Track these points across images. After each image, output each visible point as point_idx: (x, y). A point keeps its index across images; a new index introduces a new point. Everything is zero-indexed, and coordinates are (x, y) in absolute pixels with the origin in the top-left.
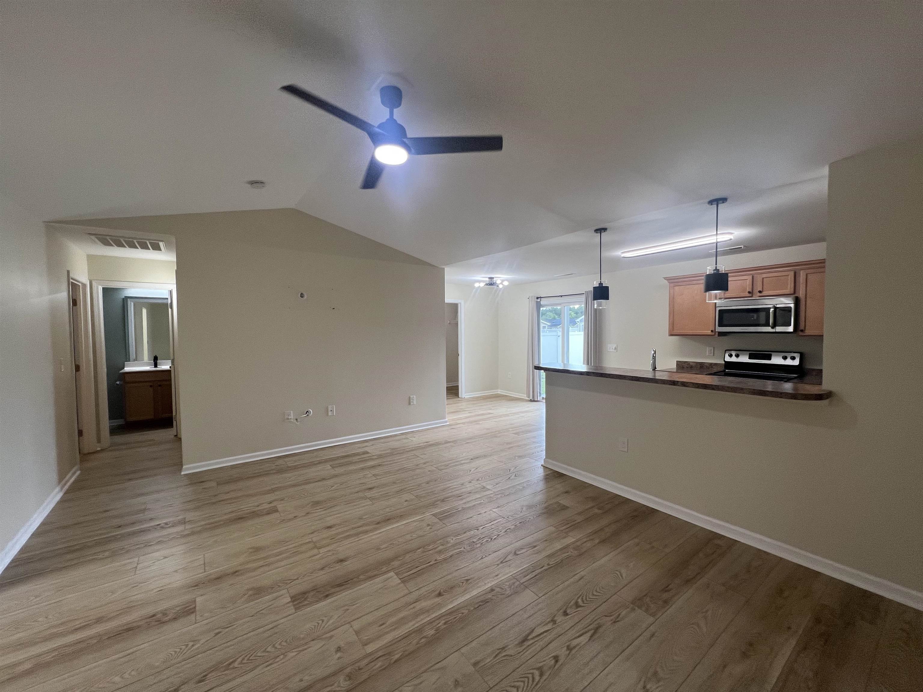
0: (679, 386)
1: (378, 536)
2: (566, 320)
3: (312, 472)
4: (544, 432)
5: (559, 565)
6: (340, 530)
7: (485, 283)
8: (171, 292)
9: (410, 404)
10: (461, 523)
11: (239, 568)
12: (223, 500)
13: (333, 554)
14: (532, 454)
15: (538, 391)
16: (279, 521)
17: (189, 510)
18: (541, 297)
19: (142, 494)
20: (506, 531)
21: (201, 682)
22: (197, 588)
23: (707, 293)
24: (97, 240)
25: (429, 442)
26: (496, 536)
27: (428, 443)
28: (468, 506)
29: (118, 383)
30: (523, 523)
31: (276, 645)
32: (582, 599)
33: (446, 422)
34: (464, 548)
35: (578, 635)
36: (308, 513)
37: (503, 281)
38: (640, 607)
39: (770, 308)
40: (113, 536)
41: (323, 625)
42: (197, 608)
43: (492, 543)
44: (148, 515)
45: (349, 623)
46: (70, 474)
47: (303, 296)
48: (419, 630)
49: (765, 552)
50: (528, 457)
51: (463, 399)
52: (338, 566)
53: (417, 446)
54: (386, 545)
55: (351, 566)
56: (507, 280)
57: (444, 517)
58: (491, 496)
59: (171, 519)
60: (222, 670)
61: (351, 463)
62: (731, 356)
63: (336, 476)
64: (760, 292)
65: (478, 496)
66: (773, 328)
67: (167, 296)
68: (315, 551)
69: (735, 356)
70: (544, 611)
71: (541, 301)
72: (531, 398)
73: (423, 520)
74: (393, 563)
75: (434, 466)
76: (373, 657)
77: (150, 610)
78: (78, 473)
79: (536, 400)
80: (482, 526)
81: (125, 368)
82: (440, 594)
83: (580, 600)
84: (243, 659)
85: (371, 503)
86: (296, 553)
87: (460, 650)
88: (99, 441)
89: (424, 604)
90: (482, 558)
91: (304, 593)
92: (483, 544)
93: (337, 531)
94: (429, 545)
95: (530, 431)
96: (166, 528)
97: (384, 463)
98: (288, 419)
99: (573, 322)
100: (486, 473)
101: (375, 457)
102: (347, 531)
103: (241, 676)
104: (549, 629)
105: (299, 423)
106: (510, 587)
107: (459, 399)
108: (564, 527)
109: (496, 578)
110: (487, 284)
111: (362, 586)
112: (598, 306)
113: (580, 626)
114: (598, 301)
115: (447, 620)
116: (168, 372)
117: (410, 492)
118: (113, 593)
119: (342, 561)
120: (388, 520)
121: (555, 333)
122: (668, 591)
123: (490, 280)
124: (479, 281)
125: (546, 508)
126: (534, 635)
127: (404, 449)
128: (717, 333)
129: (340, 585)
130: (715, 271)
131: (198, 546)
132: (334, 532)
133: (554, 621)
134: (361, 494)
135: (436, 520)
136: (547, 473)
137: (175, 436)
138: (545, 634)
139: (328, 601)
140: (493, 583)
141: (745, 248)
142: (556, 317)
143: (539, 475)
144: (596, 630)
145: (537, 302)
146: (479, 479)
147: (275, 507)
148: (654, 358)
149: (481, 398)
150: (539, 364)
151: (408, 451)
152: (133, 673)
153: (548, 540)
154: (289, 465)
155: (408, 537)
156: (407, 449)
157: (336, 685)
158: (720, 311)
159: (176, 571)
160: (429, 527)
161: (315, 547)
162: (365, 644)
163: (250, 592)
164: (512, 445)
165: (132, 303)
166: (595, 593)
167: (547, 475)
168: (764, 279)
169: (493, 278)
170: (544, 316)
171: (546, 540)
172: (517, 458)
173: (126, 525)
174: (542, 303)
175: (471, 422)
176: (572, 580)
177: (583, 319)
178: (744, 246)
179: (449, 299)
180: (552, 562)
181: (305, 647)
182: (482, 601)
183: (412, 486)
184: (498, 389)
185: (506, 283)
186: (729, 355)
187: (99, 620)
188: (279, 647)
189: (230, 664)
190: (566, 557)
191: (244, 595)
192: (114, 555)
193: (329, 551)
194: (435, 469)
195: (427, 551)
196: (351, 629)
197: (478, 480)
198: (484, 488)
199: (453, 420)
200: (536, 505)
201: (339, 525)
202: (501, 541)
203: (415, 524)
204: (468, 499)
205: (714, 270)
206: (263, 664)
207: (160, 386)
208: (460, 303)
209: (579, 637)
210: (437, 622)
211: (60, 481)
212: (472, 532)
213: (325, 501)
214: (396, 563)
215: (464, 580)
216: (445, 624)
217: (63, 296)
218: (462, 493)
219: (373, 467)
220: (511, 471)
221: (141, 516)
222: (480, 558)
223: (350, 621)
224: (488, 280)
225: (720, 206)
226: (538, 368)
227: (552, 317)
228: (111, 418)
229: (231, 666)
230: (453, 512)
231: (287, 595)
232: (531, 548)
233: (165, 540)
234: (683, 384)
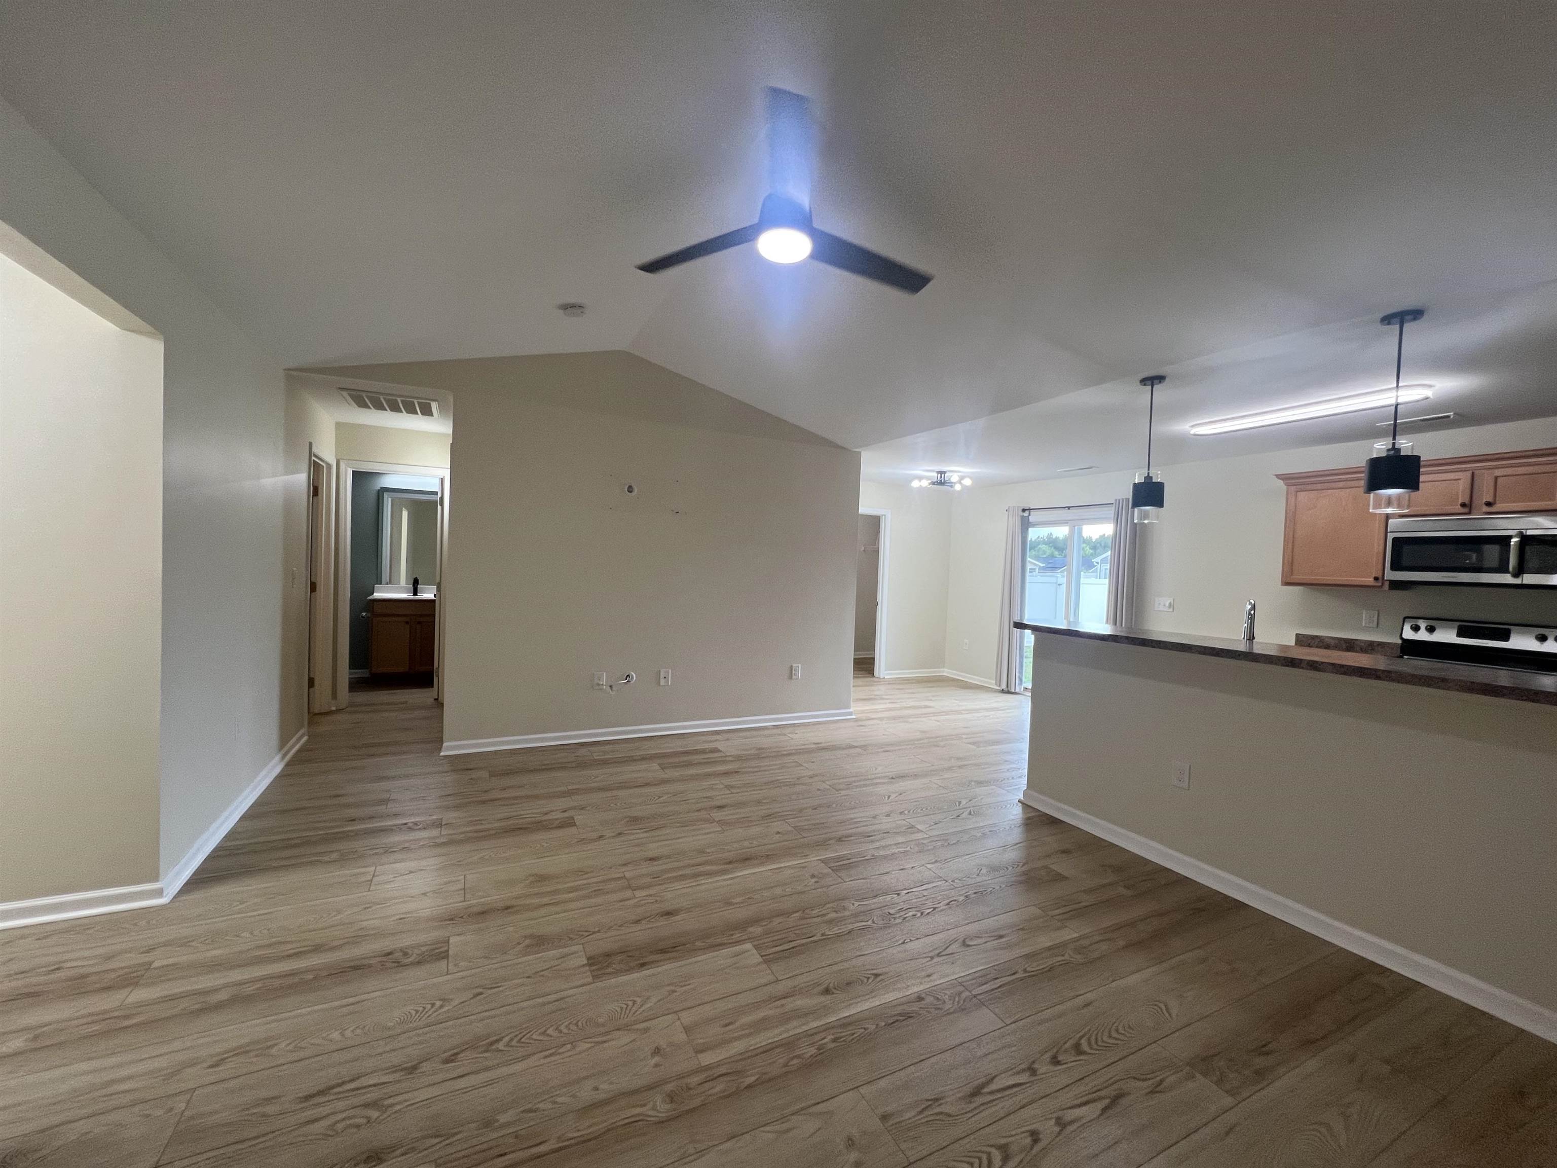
0: (1303, 668)
1: (729, 882)
2: (1075, 560)
3: (630, 772)
4: (1026, 746)
5: (1049, 973)
6: (669, 866)
7: (930, 481)
8: (442, 480)
9: (791, 677)
10: (868, 880)
11: (513, 903)
12: (495, 800)
13: (656, 901)
14: (1002, 781)
15: (1017, 674)
16: (576, 840)
17: (447, 808)
18: (1030, 509)
19: (387, 778)
20: (948, 904)
21: (448, 1063)
22: (453, 924)
23: (1372, 495)
24: (349, 399)
25: (821, 743)
26: (931, 910)
27: (820, 745)
28: (882, 853)
29: (364, 614)
30: (981, 894)
31: (562, 1028)
32: (1089, 1039)
33: (851, 714)
34: (873, 922)
35: (1079, 1101)
36: (620, 834)
37: (962, 478)
38: (1205, 1074)
39: (1510, 537)
40: (344, 832)
41: (634, 1009)
42: (451, 953)
43: (923, 920)
44: (392, 808)
45: (676, 1012)
46: (294, 739)
47: (631, 490)
48: (789, 1044)
49: (1484, 1013)
50: (995, 785)
51: (882, 680)
52: (663, 922)
53: (799, 747)
54: (741, 899)
55: (684, 923)
56: (969, 477)
57: (842, 866)
58: (925, 842)
59: (422, 819)
60: (480, 1050)
61: (690, 764)
62: (1416, 629)
63: (663, 782)
64: (1489, 504)
65: (901, 839)
66: (1516, 575)
67: (437, 489)
68: (629, 893)
69: (1427, 629)
70: (1013, 1049)
71: (1029, 515)
72: (1004, 686)
73: (804, 867)
74: (751, 929)
75: (827, 782)
76: (709, 1073)
77: (387, 944)
78: (305, 738)
79: (1013, 691)
80: (905, 889)
81: (375, 594)
82: (827, 991)
83: (1084, 1042)
84: (512, 1040)
85: (720, 829)
86: (598, 892)
87: (859, 1088)
88: (334, 695)
89: (800, 1002)
90: (903, 943)
91: (608, 955)
92: (907, 919)
93: (664, 867)
94: (812, 909)
95: (997, 742)
96: (414, 830)
97: (743, 770)
98: (598, 685)
99: (1088, 564)
100: (918, 803)
101: (731, 758)
102: (679, 868)
103: (507, 1063)
104: (1021, 1082)
105: (614, 693)
106: (952, 998)
107: (874, 679)
108: (1057, 912)
109: (927, 979)
110: (933, 483)
111: (699, 958)
112: (1140, 518)
113: (1081, 1088)
114: (1141, 510)
115: (838, 1035)
116: (432, 602)
117: (784, 820)
118: (339, 912)
119: (669, 914)
120: (746, 860)
121: (1053, 580)
122: (1268, 1054)
123: (939, 475)
124: (920, 478)
125: (1024, 873)
126: (993, 1087)
127: (779, 752)
128: (1387, 583)
129: (663, 951)
130: (1392, 452)
131: (458, 862)
132: (661, 868)
133: (1033, 1071)
134: (703, 814)
135: (827, 871)
136: (1029, 815)
137: (435, 699)
138: (1015, 1090)
139: (645, 972)
140: (922, 987)
141: (1457, 416)
142: (1056, 553)
143: (1013, 817)
144: (1116, 1099)
145: (1022, 517)
146: (903, 812)
147: (573, 818)
148: (1252, 618)
149: (914, 681)
150: (1021, 619)
151: (784, 755)
152: (358, 1031)
153: (1026, 929)
154: (595, 758)
155: (778, 891)
156: (785, 751)
157: (650, 1106)
158: (1395, 540)
159: (424, 894)
160: (813, 880)
161: (629, 887)
162: (700, 1051)
163: (527, 942)
164: (966, 763)
165: (390, 499)
166: (1114, 1035)
167: (1028, 819)
168: (1500, 480)
169: (945, 473)
170: (1032, 550)
171: (1023, 929)
172: (973, 783)
173: (362, 819)
174: (1031, 519)
175: (894, 718)
176: (1069, 1004)
177: (1109, 558)
178: (1454, 414)
179: (865, 508)
180: (1032, 968)
181: (604, 1039)
182: (900, 1015)
183: (789, 811)
184: (944, 667)
185: (967, 482)
186: (1412, 628)
187: (317, 949)
188: (565, 1031)
189: (492, 1044)
190: (1060, 963)
191: (519, 944)
192: (344, 859)
193: (651, 895)
194: (828, 787)
195: (809, 918)
196: (678, 1023)
197: (901, 813)
198: (912, 828)
199: (863, 712)
200: (1007, 867)
201: (668, 857)
202: (940, 919)
203: (789, 872)
204: (883, 843)
205: (1388, 450)
206: (541, 1052)
207: (419, 623)
208: (885, 515)
209: (1079, 1106)
210: (823, 1035)
211: (281, 747)
212: (888, 898)
213: (648, 818)
214: (756, 930)
215: (871, 974)
216: (834, 1041)
217: (301, 479)
218: (874, 831)
219: (726, 773)
220: (961, 805)
221: (381, 809)
222: (900, 942)
223: (677, 1009)
224: (936, 475)
225: (1407, 327)
226: (1020, 626)
227: (1048, 554)
228: (353, 665)
229: (494, 1047)
230: (856, 860)
231: (584, 956)
232: (993, 938)
233: (412, 846)
234: (1311, 666)
